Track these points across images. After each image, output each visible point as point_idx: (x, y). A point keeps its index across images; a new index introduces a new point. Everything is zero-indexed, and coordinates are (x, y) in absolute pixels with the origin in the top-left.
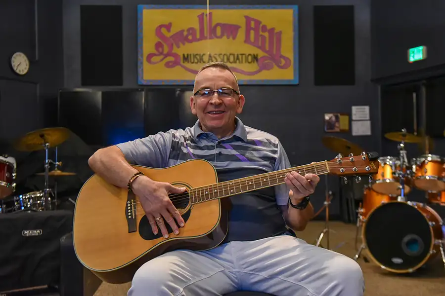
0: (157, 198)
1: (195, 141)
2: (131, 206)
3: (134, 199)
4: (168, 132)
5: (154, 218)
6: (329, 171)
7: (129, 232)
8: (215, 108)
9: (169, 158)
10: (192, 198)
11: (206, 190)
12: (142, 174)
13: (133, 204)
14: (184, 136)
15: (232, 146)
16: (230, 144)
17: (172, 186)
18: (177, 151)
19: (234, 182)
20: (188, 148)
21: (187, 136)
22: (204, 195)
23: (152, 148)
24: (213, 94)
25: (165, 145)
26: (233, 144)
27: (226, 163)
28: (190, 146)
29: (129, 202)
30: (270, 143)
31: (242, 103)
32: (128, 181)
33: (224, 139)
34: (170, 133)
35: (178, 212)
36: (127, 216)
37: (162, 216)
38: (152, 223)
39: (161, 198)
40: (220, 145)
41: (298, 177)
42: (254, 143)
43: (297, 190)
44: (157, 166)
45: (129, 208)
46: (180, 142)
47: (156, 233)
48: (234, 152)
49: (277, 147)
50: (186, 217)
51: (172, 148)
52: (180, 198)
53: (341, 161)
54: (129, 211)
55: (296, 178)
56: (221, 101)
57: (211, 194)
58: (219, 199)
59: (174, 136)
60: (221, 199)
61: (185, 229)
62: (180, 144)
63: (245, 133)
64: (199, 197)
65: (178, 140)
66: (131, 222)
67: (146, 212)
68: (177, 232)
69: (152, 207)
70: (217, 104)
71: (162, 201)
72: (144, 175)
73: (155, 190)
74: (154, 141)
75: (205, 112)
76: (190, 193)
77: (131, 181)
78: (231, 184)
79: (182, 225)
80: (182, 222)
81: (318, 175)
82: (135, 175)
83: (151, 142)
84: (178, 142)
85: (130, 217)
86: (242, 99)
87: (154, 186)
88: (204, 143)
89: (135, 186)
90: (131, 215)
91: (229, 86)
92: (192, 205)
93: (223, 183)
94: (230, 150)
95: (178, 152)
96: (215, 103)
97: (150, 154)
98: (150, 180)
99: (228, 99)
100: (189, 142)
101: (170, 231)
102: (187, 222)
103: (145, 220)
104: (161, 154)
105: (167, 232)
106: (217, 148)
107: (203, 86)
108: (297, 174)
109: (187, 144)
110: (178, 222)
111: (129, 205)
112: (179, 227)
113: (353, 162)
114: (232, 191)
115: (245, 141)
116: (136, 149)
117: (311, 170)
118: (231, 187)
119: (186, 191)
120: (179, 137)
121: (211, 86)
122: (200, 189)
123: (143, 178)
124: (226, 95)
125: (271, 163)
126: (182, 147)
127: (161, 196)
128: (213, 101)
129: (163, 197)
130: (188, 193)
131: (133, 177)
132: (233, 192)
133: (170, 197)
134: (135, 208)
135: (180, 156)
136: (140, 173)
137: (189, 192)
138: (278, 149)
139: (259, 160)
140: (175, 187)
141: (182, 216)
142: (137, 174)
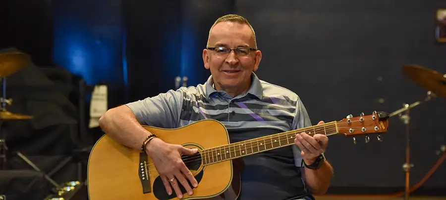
0: (170, 160)
1: (207, 100)
2: (144, 168)
3: (147, 161)
4: (179, 91)
5: (168, 179)
6: (337, 132)
7: (144, 193)
8: (231, 67)
9: (180, 118)
10: (204, 159)
11: (218, 151)
12: (155, 136)
13: (145, 165)
14: (195, 95)
15: (245, 104)
16: (244, 102)
17: (184, 148)
18: (188, 111)
19: (245, 143)
20: (201, 108)
21: (198, 95)
22: (216, 156)
23: (162, 108)
24: (230, 52)
25: (176, 105)
26: (247, 102)
27: (240, 123)
28: (202, 106)
29: (142, 164)
30: (288, 100)
31: (259, 59)
32: (142, 143)
33: (238, 97)
34: (181, 92)
35: (191, 174)
36: (141, 177)
37: (175, 178)
38: (166, 183)
39: (175, 160)
40: (233, 104)
41: (308, 138)
42: (270, 101)
43: (307, 151)
44: (169, 127)
45: (142, 170)
46: (191, 101)
47: (170, 194)
48: (248, 111)
49: (295, 105)
50: (199, 177)
51: (183, 108)
52: (192, 159)
53: (351, 121)
54: (143, 173)
55: (306, 139)
56: (237, 61)
57: (223, 155)
58: (230, 160)
59: (185, 95)
60: (233, 160)
61: (198, 189)
62: (191, 104)
63: (261, 89)
64: (211, 158)
65: (189, 100)
66: (145, 183)
67: (159, 173)
68: (191, 193)
69: (167, 168)
70: (233, 64)
71: (175, 163)
72: (157, 137)
73: (169, 153)
74: (165, 101)
75: (220, 70)
76: (203, 154)
77: (145, 143)
78: (242, 145)
79: (195, 185)
80: (195, 182)
81: (327, 136)
82: (149, 137)
83: (162, 102)
84: (190, 101)
85: (144, 178)
86: (259, 55)
87: (168, 149)
88: (217, 102)
89: (149, 148)
90: (145, 176)
91: (246, 44)
92: (204, 166)
93: (234, 144)
94: (244, 109)
95: (190, 112)
96: (232, 62)
97: (160, 114)
98: (164, 142)
99: (245, 58)
100: (200, 101)
101: (183, 191)
102: (200, 183)
103: (159, 181)
104: (172, 115)
105: (181, 192)
106: (230, 107)
107: (219, 42)
108: (307, 135)
109: (198, 104)
110: (192, 182)
111: (142, 167)
112: (192, 187)
113: (363, 122)
114: (243, 152)
115: (261, 98)
116: (147, 110)
117: (320, 131)
118: (243, 148)
119: (198, 153)
120: (190, 96)
121: (227, 44)
122: (212, 151)
123: (156, 141)
124: (243, 54)
125: (288, 122)
126: (194, 107)
127: (174, 158)
128: (230, 61)
129: (177, 159)
130: (200, 155)
131: (147, 139)
132: (245, 153)
133: (182, 159)
134: (148, 170)
135: (192, 116)
136: (153, 136)
137: (201, 153)
138: (296, 108)
139: (275, 119)
140: (186, 149)
141: (195, 177)
142: (151, 136)
